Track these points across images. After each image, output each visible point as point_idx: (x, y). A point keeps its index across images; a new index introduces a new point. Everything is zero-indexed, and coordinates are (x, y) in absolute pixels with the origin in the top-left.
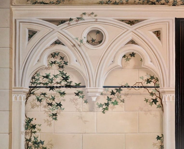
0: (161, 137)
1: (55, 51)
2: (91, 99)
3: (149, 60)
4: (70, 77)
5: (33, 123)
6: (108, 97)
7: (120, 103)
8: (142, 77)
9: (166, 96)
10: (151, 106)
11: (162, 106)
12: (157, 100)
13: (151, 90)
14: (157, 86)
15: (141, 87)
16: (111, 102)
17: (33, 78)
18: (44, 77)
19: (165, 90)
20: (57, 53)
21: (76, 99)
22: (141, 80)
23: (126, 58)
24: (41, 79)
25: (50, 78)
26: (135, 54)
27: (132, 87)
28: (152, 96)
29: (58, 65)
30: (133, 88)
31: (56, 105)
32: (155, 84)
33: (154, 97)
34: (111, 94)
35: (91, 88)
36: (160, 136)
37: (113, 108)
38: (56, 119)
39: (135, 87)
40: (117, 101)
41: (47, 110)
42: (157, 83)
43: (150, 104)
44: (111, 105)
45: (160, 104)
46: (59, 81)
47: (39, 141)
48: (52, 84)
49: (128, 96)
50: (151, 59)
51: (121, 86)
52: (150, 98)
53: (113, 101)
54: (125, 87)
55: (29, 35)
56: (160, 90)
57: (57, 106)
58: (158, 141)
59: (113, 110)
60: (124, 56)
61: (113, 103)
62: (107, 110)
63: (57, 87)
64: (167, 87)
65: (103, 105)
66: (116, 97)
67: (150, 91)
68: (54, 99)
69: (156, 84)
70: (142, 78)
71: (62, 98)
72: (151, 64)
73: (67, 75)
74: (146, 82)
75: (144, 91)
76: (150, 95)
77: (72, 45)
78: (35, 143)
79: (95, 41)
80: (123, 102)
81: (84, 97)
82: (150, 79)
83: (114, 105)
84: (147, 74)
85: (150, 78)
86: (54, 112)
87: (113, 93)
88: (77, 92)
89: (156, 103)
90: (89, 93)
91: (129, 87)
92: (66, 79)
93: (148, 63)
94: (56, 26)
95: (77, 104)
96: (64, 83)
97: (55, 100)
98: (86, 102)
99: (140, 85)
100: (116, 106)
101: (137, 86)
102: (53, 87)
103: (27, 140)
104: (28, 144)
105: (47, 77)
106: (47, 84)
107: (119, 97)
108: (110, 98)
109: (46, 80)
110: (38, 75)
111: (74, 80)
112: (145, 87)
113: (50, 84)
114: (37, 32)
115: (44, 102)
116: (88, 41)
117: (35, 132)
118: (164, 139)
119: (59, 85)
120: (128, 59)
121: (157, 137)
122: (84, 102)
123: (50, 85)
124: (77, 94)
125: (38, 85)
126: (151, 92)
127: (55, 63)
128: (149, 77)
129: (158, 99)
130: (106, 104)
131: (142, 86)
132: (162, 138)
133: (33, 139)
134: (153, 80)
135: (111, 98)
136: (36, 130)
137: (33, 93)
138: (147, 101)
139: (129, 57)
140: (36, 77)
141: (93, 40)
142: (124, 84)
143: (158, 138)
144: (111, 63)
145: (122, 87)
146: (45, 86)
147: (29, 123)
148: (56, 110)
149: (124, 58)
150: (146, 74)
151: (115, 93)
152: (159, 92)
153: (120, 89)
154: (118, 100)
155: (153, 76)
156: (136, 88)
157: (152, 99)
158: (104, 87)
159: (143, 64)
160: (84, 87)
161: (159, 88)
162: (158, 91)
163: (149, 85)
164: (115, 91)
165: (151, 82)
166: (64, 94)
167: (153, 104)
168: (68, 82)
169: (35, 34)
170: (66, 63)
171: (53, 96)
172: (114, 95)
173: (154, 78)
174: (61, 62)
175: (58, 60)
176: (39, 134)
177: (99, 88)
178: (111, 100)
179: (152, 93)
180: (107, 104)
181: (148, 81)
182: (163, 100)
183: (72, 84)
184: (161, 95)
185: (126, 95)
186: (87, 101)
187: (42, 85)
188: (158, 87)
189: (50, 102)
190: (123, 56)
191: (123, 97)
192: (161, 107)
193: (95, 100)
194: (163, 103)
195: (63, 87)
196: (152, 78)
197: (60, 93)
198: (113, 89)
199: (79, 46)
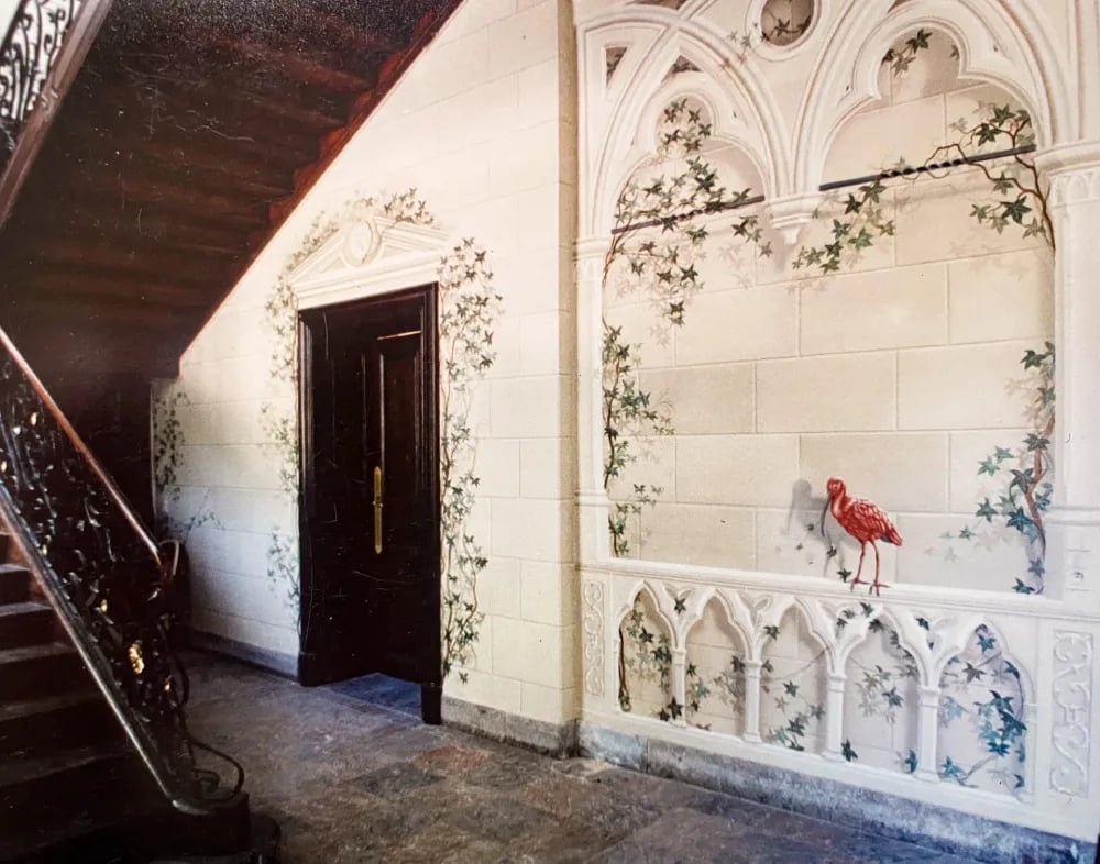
0: (1043, 357)
1: (674, 99)
2: (783, 239)
3: (987, 43)
4: (717, 174)
5: (621, 341)
6: (837, 223)
7: (879, 239)
8: (962, 119)
9: (1065, 180)
10: (1000, 231)
11: (1046, 227)
12: (1026, 204)
13: (997, 168)
14: (1026, 143)
15: (957, 163)
16: (848, 238)
17: (622, 200)
18: (648, 190)
19: (1060, 155)
20: (680, 103)
21: (737, 248)
22: (955, 137)
23: (896, 60)
24: (640, 201)
25: (665, 189)
26: (928, 35)
27: (922, 169)
28: (1005, 192)
29: (684, 141)
30: (925, 174)
31: (682, 274)
32: (1014, 138)
33: (1012, 195)
34: (848, 211)
35: (782, 198)
36: (1040, 350)
37: (854, 260)
38: (679, 321)
39: (934, 167)
40: (867, 232)
41: (656, 297)
42: (1025, 132)
43: (994, 225)
44: (847, 251)
45: (1039, 217)
46: (688, 198)
47: (637, 394)
48: (671, 208)
49: (908, 208)
50: (995, 39)
51: (879, 172)
52: (995, 200)
53: (854, 233)
54: (896, 174)
55: (609, 64)
56: (1038, 159)
57: (683, 278)
58: (1033, 373)
59: (857, 267)
60: (889, 57)
61: (852, 241)
62: (836, 269)
63: (683, 217)
64: (1070, 139)
65: (822, 253)
66: (865, 217)
67: (996, 174)
68: (674, 258)
69: (1022, 136)
70: (960, 126)
71: (696, 249)
72: (998, 56)
73: (710, 170)
74: (979, 137)
75: (968, 179)
76: (996, 188)
77: (721, 62)
78: (627, 401)
79: (790, 28)
80: (891, 234)
81: (761, 234)
82: (994, 120)
83: (858, 247)
84: (981, 104)
85: (994, 116)
86: (676, 300)
87: (853, 205)
88: (740, 222)
89: (1018, 219)
90: (775, 220)
91: (909, 171)
92: (706, 184)
93: (982, 58)
94: (673, 11)
95: (738, 264)
96: (702, 199)
97: (678, 259)
98: (767, 251)
99: (954, 154)
100: (865, 251)
101: (939, 163)
102: (674, 218)
103: (607, 394)
104: (610, 406)
105: (656, 189)
106: (656, 211)
107: (874, 216)
108: (842, 223)
109: (654, 201)
110: (632, 190)
111: (729, 183)
112: (971, 161)
113: (664, 210)
114: (625, 50)
115: (650, 274)
116: (765, 36)
117: (626, 369)
118: (1057, 363)
119: (688, 209)
120: (902, 65)
121: (1026, 354)
122: (760, 251)
123: (664, 213)
124: (740, 230)
125: (634, 222)
126: (999, 176)
127: (675, 137)
128: (987, 117)
129: (1031, 201)
130: (830, 248)
131: (961, 157)
132: (1049, 359)
133: (621, 389)
134: (1005, 127)
135: (846, 226)
136: (628, 361)
137: (621, 250)
138: (980, 213)
139: (905, 56)
140: (629, 198)
141: (782, 27)
142: (890, 166)
143: (1031, 359)
144: (845, 93)
145: (884, 176)
146: (652, 219)
147: (612, 341)
148: (681, 292)
149: (888, 64)
150: (977, 107)
151: (859, 204)
152: (1033, 168)
153: (877, 185)
154: (870, 229)
155: (1007, 108)
156: (935, 172)
157: (1003, 203)
158: (824, 188)
159: (960, 69)
160: (761, 199)
161: (1033, 154)
162: (1028, 167)
163: (990, 147)
164: (860, 197)
165: (996, 136)
166: (702, 234)
167: (1007, 223)
168: (713, 194)
169: (620, 56)
170: (705, 131)
171: (673, 249)
172: (857, 211)
173: (1012, 116)
174: (693, 128)
175: (683, 125)
176: (637, 372)
177: (808, 194)
178: (846, 233)
179: (1003, 178)
180: (834, 249)
181: (986, 134)
182: (1052, 202)
183: (723, 200)
184: (1045, 180)
185: (900, 203)
186: (771, 247)
187: (643, 219)
188: (1029, 148)
189: (664, 268)
190: (884, 54)
191: (888, 215)
192: (1042, 229)
193: (794, 241)
194: (1054, 214)
195: (700, 212)
196: (1002, 115)
197: (691, 233)
198: (855, 190)
199: (742, 59)
